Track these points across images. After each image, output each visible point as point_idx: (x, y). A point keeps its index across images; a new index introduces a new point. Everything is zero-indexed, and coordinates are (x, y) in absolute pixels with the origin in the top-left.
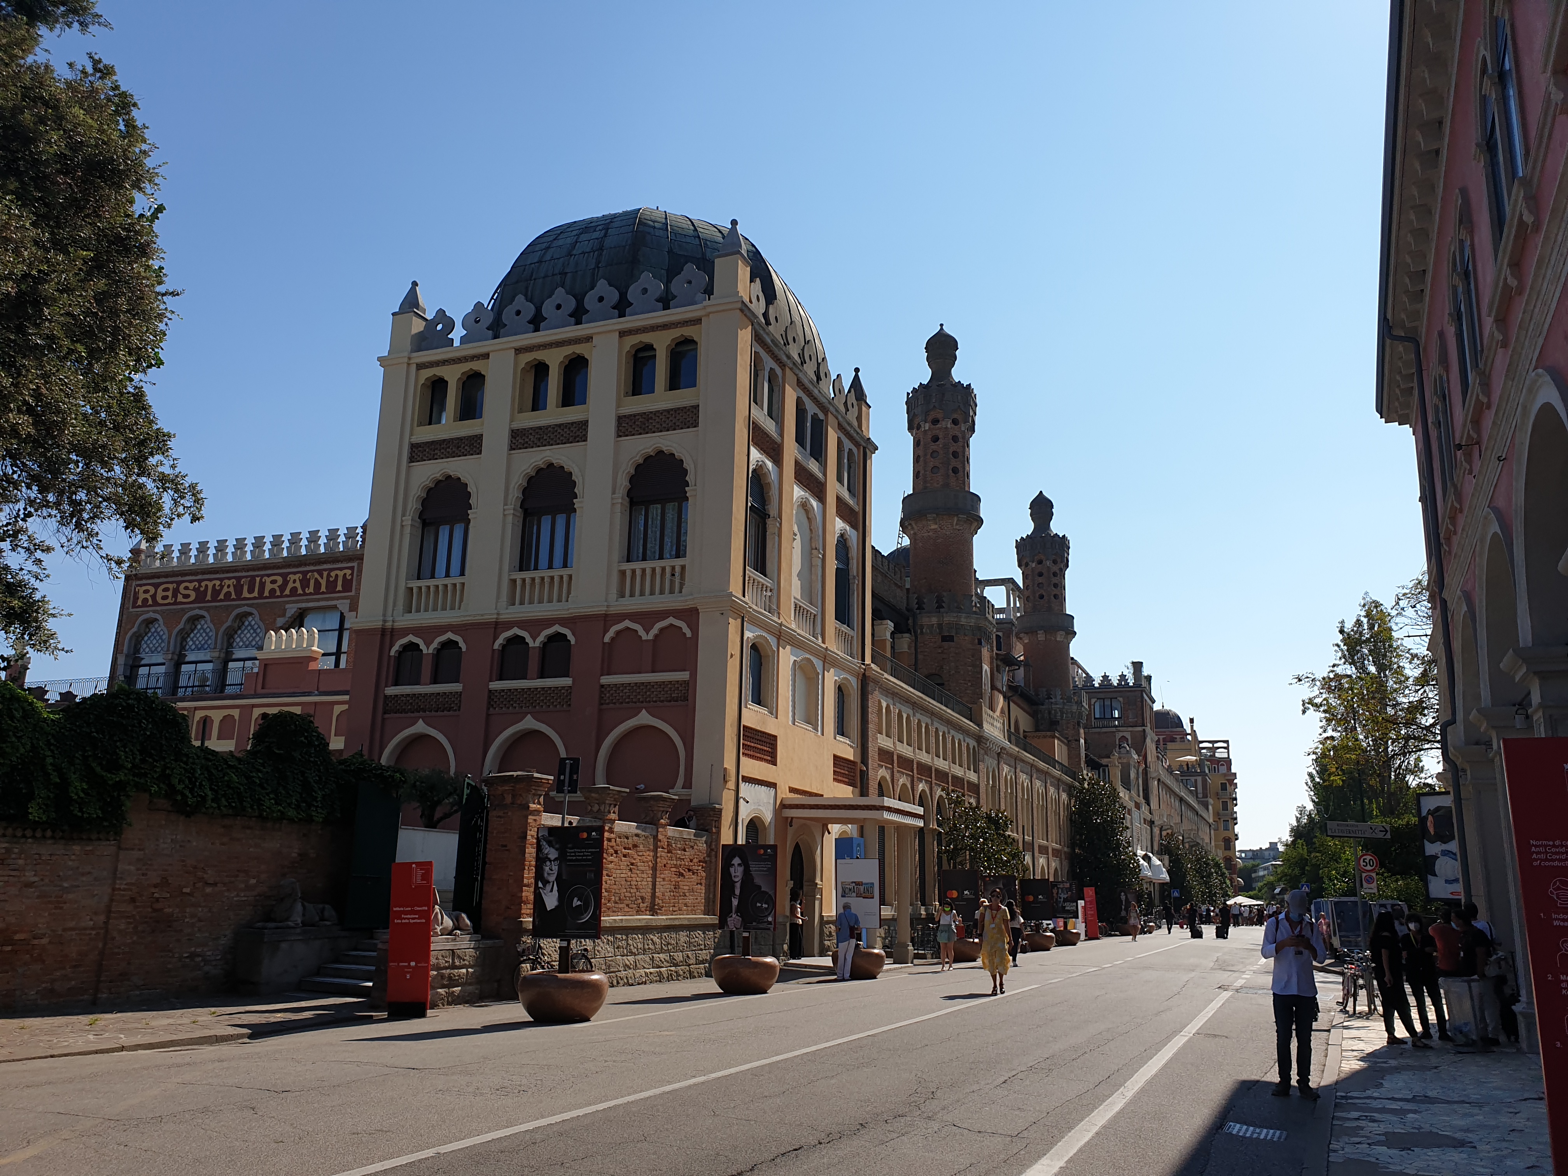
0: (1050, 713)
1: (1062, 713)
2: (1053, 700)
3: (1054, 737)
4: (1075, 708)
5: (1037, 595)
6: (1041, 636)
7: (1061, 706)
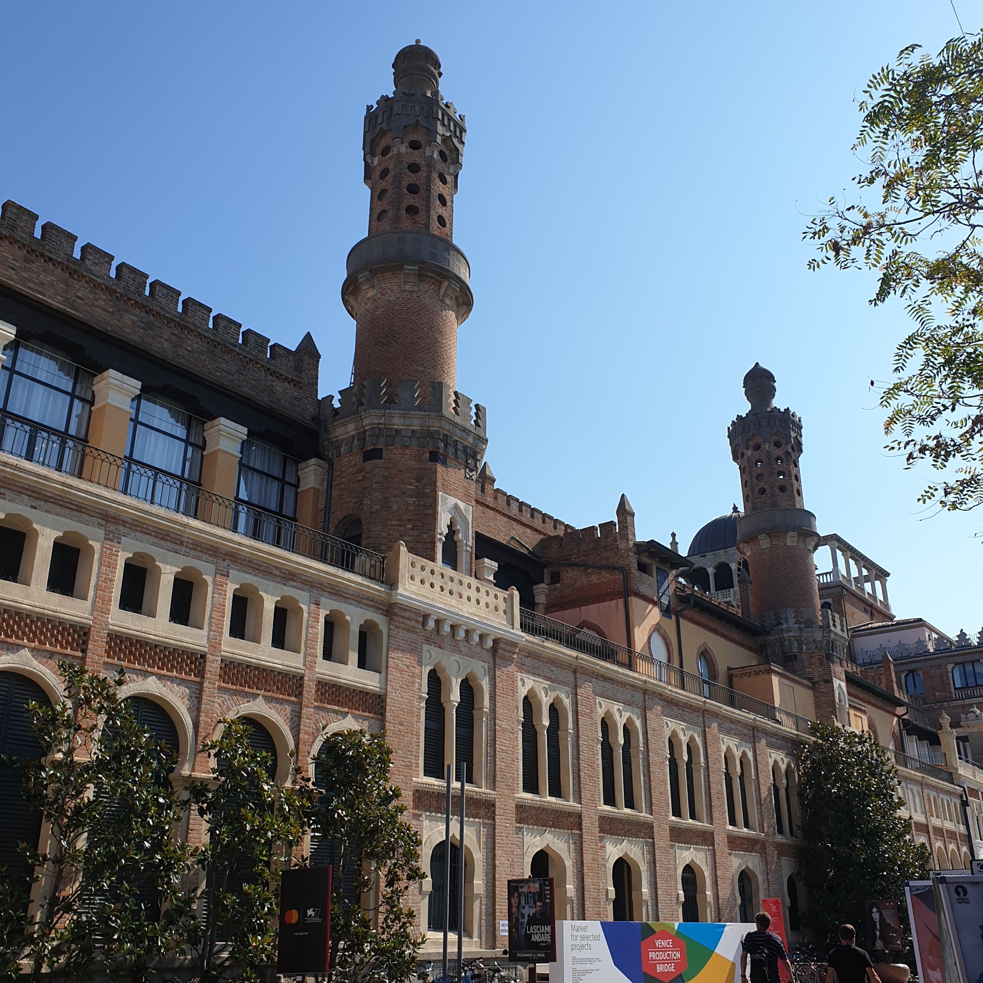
0: (782, 645)
1: (800, 643)
2: (784, 626)
3: (770, 672)
4: (818, 635)
5: (757, 490)
6: (765, 543)
7: (797, 634)
